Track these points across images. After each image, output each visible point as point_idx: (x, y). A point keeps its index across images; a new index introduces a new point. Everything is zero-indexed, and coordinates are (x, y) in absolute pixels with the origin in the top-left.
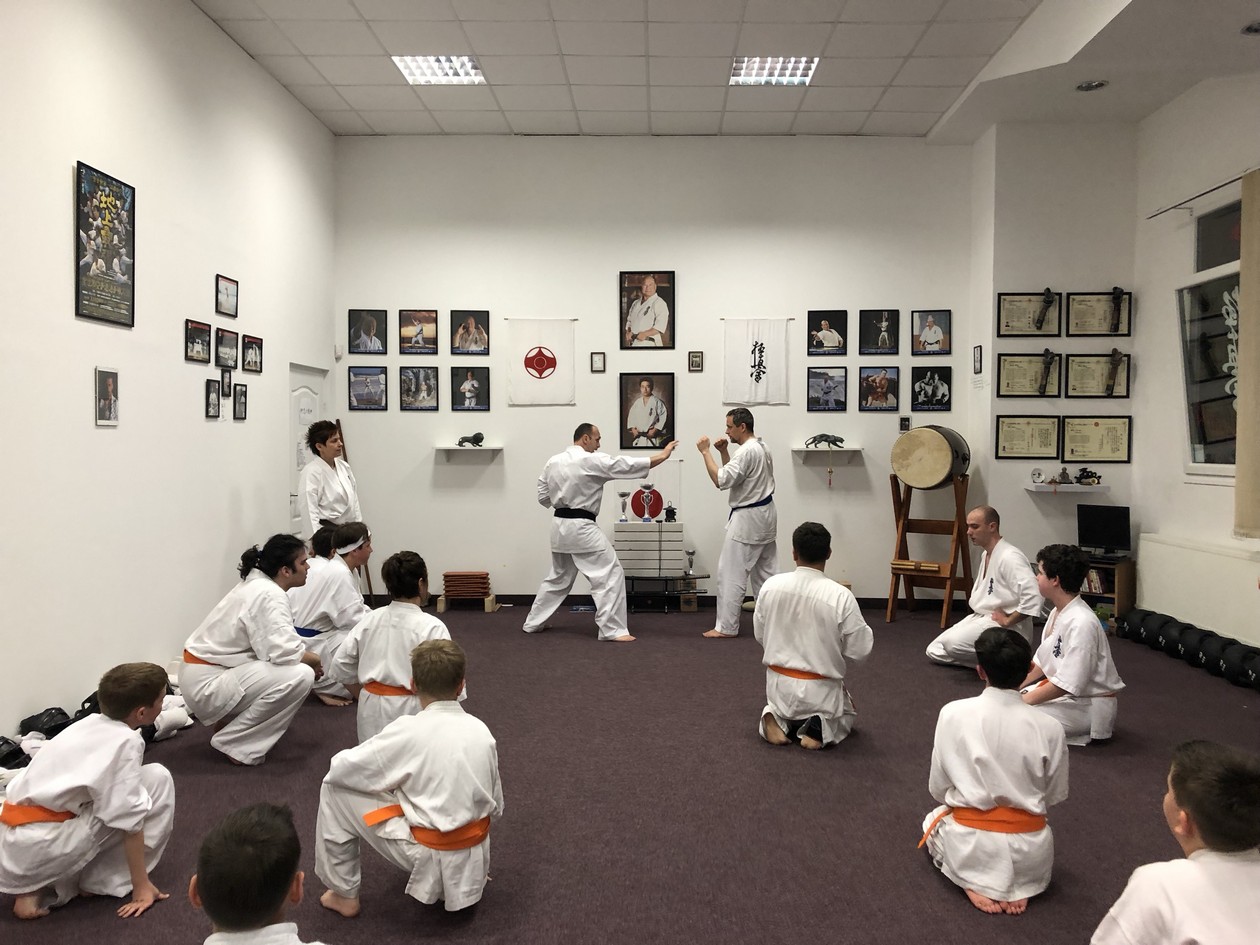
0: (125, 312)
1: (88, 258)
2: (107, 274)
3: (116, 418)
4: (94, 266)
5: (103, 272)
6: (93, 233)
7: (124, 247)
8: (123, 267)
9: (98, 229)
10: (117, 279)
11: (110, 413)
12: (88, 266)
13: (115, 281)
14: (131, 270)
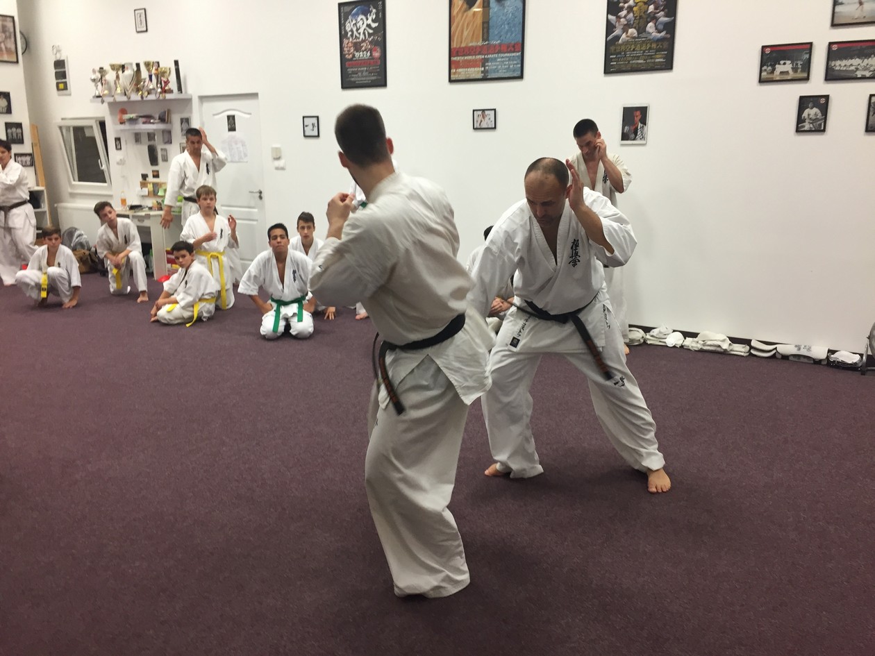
0: (662, 60)
1: (617, 32)
2: (638, 37)
3: (643, 138)
4: (624, 36)
5: (634, 38)
6: (623, 13)
7: (663, 10)
8: (661, 27)
9: (630, 9)
10: (651, 37)
11: (636, 134)
12: (618, 38)
13: (650, 40)
14: (671, 28)
